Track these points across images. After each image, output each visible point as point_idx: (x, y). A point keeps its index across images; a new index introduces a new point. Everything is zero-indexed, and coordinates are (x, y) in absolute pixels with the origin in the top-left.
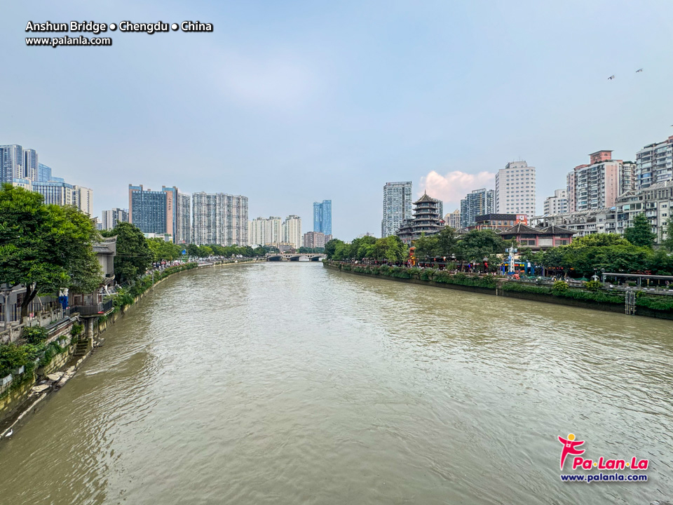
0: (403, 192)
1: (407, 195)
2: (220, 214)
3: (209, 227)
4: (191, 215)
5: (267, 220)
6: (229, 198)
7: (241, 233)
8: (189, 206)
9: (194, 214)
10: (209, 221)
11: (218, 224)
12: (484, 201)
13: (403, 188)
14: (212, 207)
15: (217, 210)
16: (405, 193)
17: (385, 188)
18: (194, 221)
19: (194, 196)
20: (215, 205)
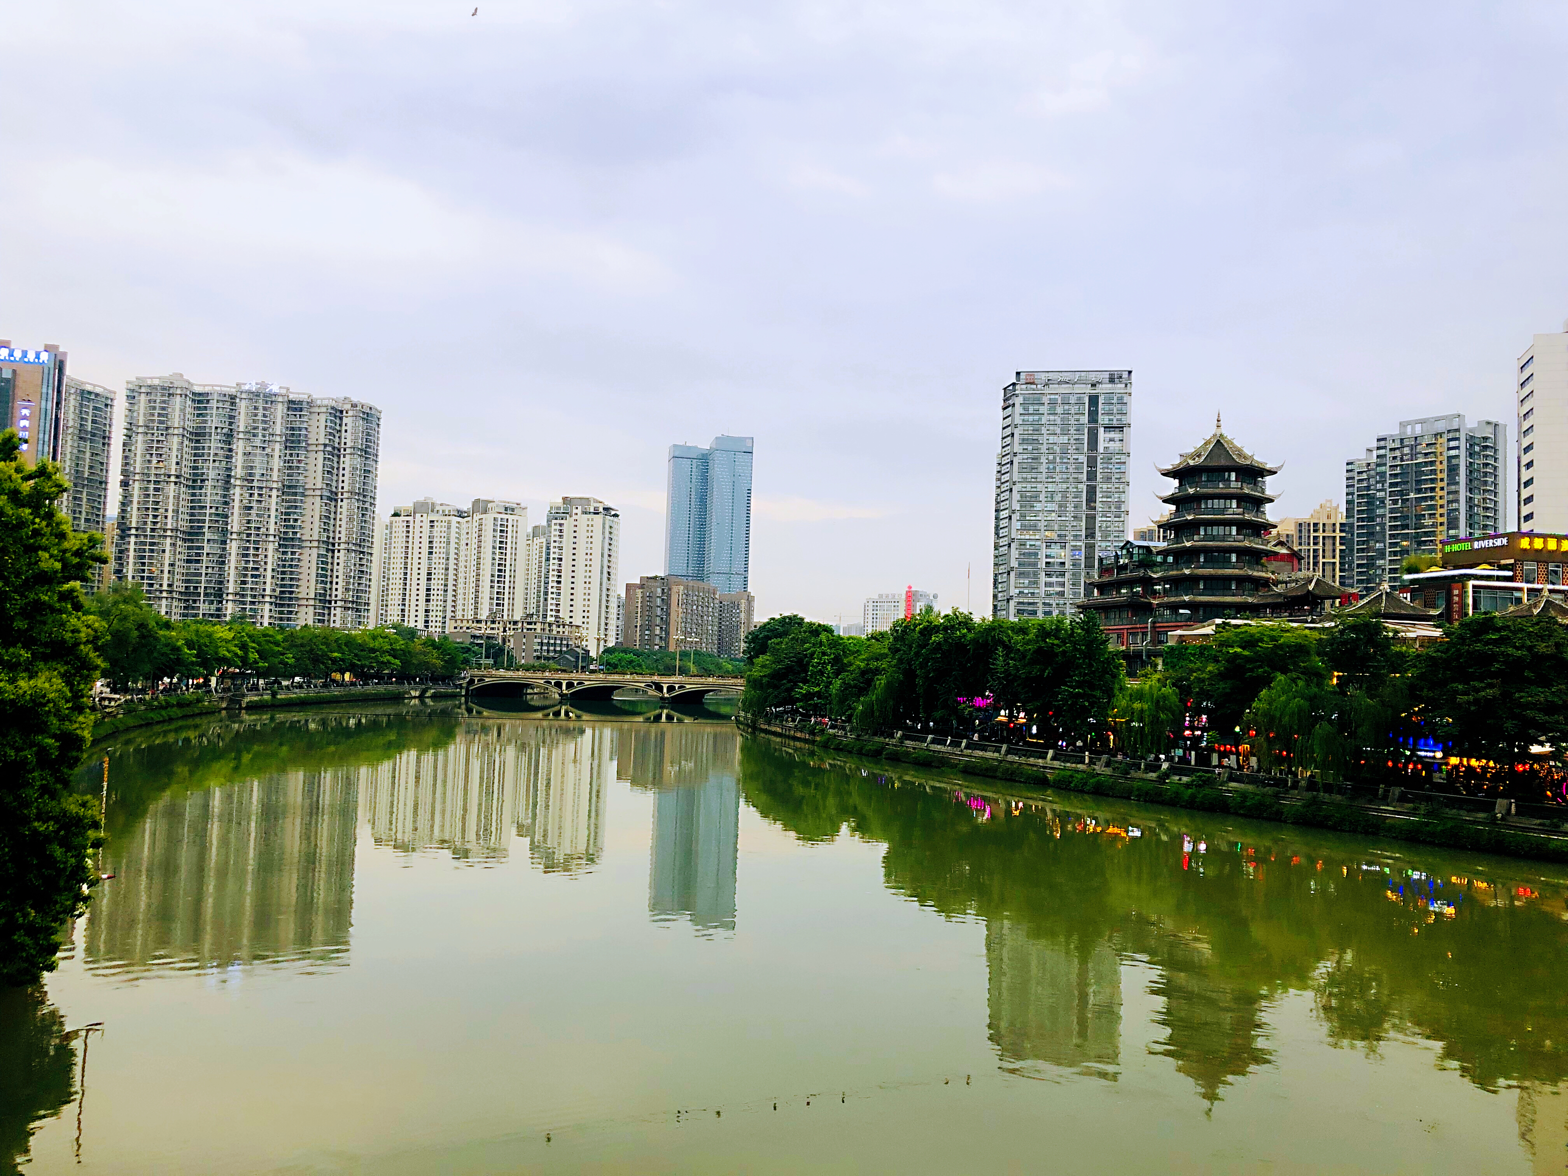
0: (1093, 416)
1: (1108, 428)
2: (249, 478)
3: (192, 535)
4: (114, 477)
5: (460, 514)
6: (294, 406)
7: (340, 571)
8: (106, 439)
9: (125, 472)
10: (196, 506)
11: (235, 523)
12: (1453, 470)
13: (1094, 400)
14: (214, 444)
15: (239, 460)
16: (1103, 419)
17: (1009, 393)
18: (125, 504)
19: (131, 398)
20: (229, 437)
